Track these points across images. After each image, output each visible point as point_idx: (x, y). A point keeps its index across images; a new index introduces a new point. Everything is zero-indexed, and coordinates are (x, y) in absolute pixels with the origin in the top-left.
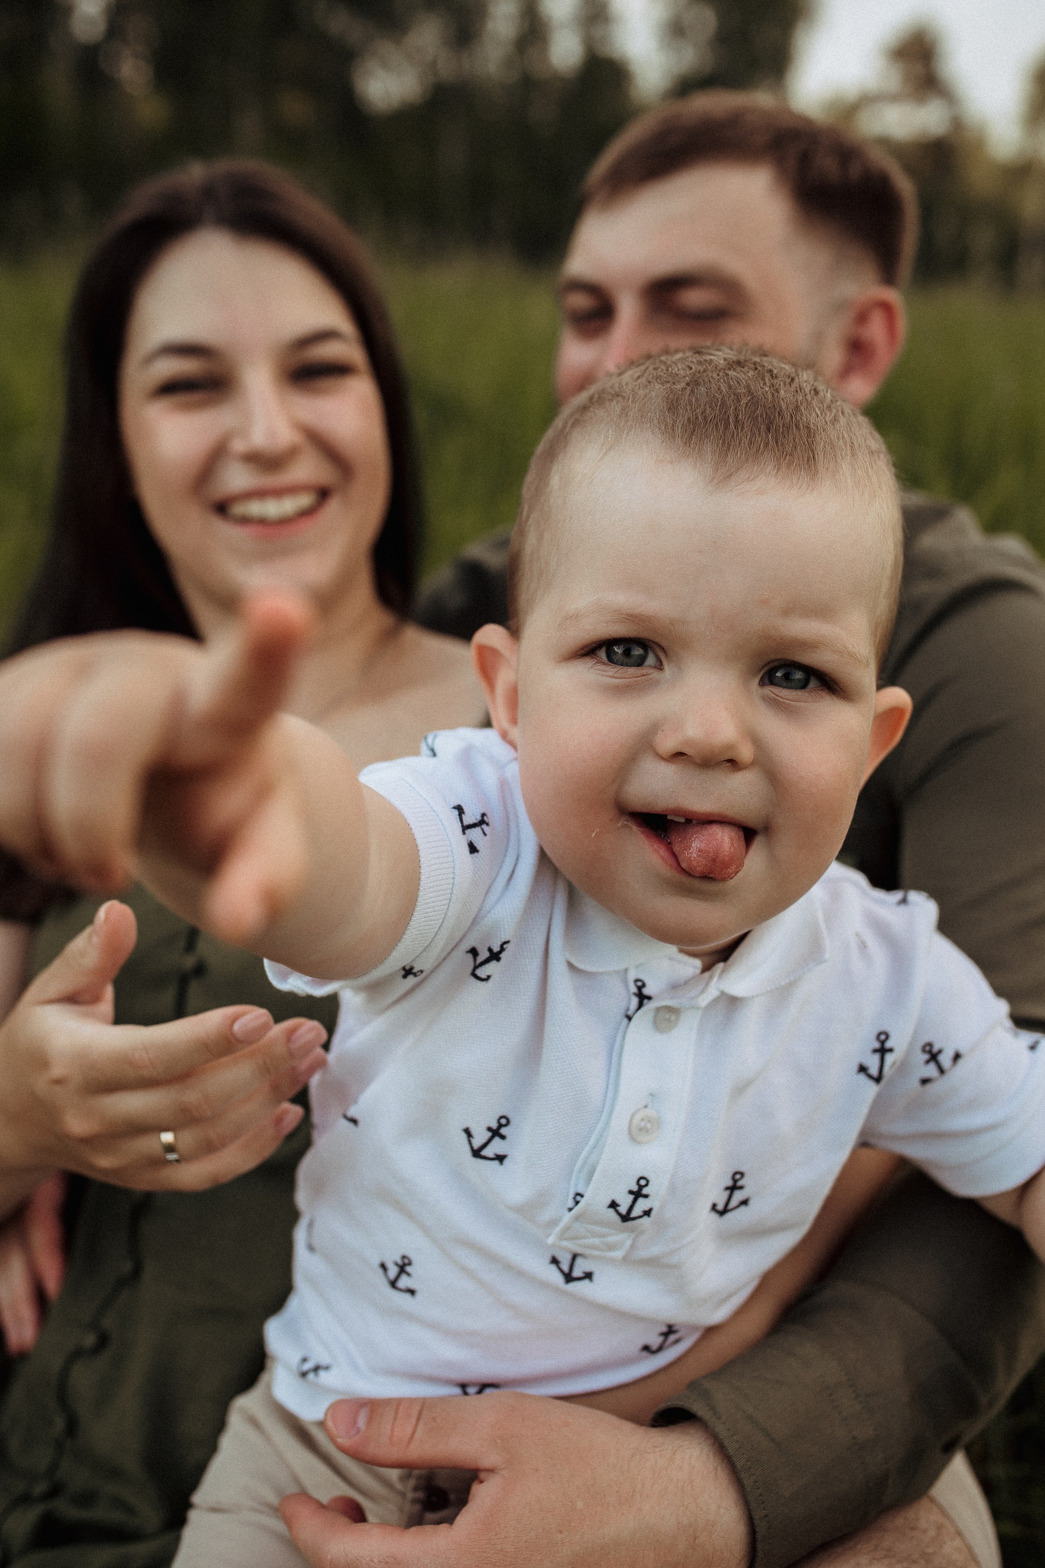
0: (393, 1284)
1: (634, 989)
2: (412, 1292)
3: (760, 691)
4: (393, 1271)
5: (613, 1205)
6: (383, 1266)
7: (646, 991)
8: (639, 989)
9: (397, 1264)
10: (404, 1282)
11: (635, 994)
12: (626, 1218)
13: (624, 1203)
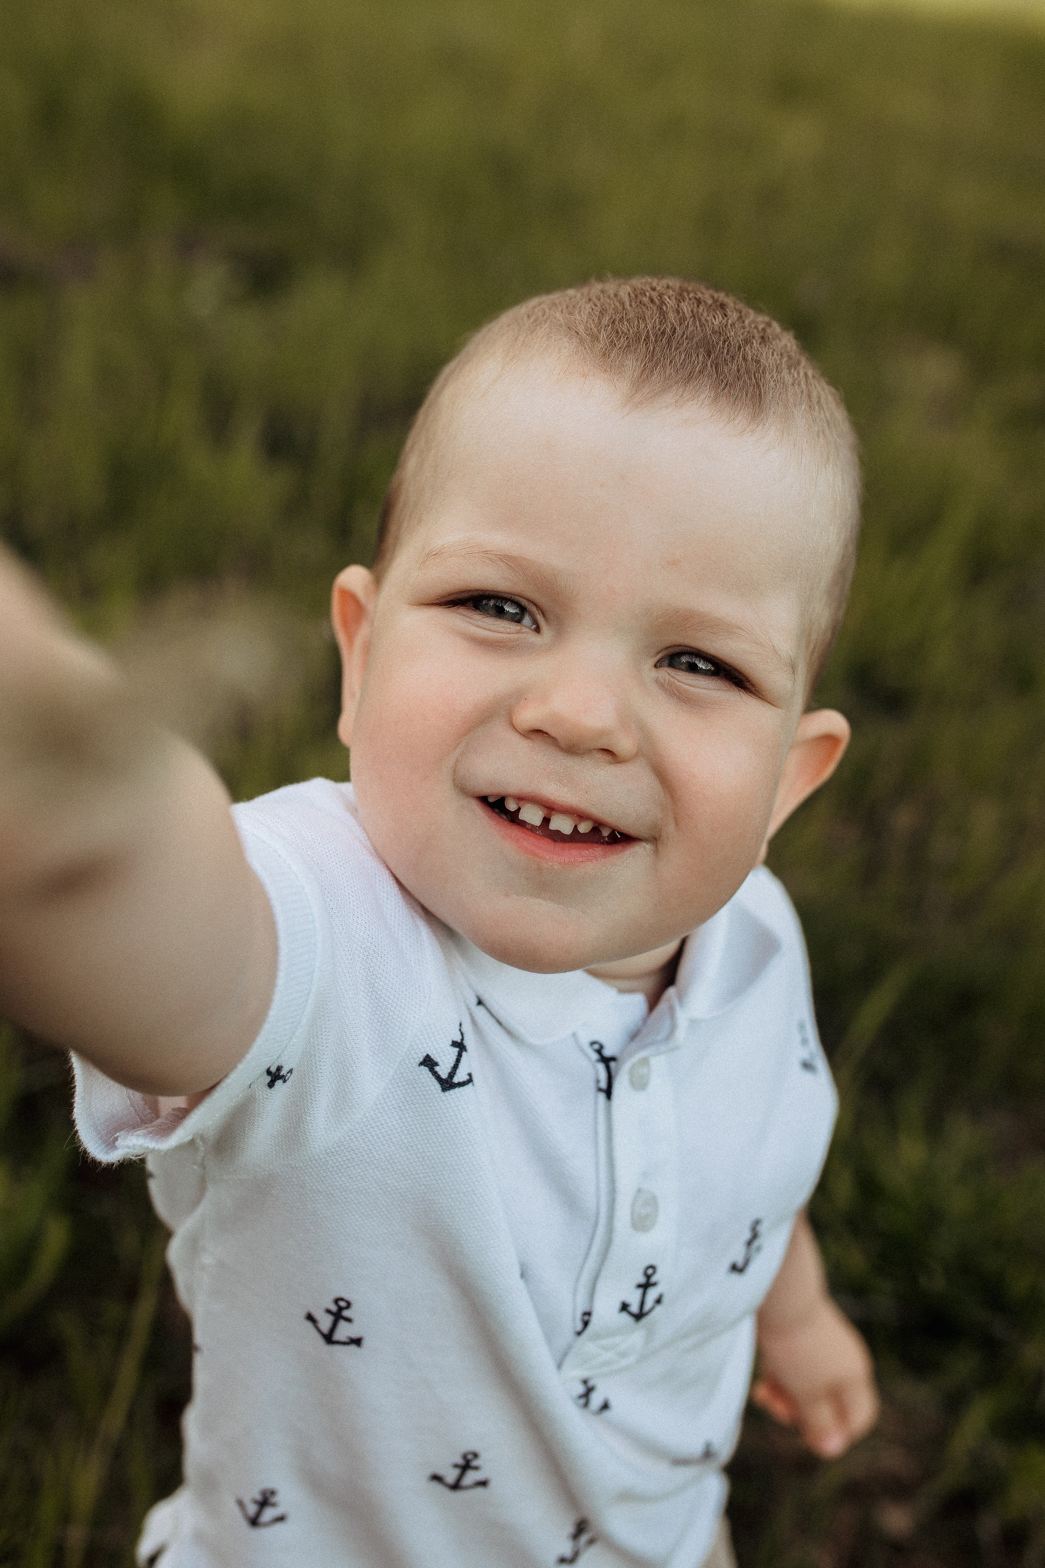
0: (329, 1338)
1: (595, 1056)
2: (357, 1342)
3: (654, 673)
4: (325, 1322)
5: (624, 1307)
6: (310, 1318)
7: (607, 1053)
8: (599, 1052)
9: (329, 1311)
10: (344, 1331)
11: (598, 1061)
12: (639, 1317)
13: (634, 1299)
